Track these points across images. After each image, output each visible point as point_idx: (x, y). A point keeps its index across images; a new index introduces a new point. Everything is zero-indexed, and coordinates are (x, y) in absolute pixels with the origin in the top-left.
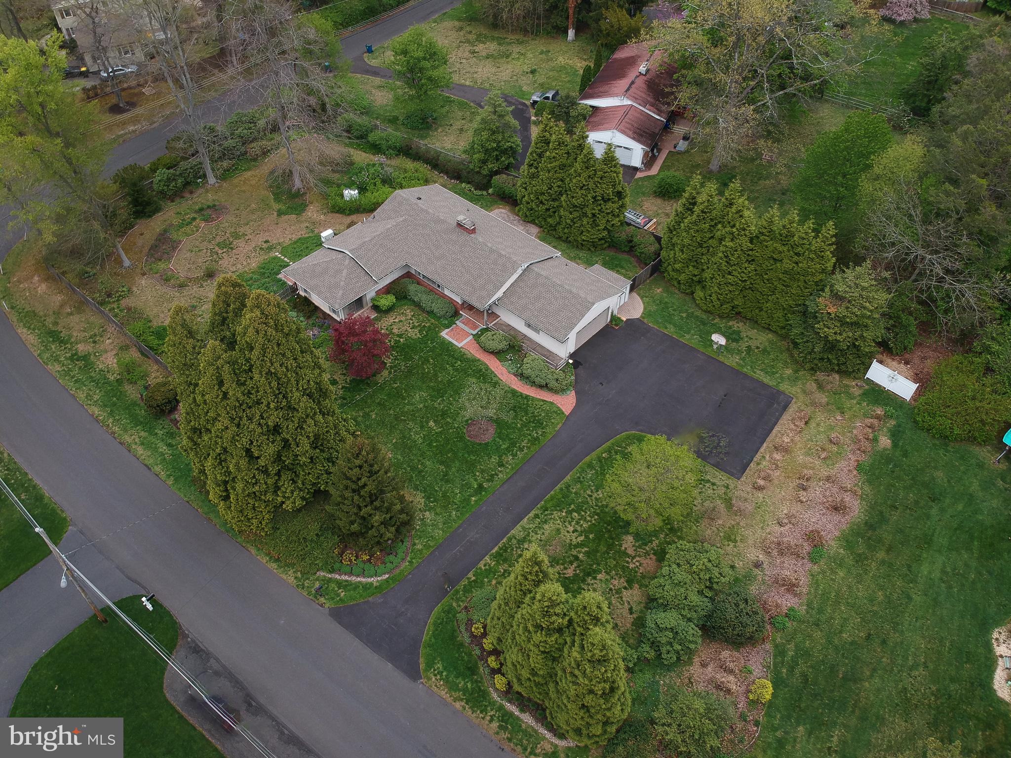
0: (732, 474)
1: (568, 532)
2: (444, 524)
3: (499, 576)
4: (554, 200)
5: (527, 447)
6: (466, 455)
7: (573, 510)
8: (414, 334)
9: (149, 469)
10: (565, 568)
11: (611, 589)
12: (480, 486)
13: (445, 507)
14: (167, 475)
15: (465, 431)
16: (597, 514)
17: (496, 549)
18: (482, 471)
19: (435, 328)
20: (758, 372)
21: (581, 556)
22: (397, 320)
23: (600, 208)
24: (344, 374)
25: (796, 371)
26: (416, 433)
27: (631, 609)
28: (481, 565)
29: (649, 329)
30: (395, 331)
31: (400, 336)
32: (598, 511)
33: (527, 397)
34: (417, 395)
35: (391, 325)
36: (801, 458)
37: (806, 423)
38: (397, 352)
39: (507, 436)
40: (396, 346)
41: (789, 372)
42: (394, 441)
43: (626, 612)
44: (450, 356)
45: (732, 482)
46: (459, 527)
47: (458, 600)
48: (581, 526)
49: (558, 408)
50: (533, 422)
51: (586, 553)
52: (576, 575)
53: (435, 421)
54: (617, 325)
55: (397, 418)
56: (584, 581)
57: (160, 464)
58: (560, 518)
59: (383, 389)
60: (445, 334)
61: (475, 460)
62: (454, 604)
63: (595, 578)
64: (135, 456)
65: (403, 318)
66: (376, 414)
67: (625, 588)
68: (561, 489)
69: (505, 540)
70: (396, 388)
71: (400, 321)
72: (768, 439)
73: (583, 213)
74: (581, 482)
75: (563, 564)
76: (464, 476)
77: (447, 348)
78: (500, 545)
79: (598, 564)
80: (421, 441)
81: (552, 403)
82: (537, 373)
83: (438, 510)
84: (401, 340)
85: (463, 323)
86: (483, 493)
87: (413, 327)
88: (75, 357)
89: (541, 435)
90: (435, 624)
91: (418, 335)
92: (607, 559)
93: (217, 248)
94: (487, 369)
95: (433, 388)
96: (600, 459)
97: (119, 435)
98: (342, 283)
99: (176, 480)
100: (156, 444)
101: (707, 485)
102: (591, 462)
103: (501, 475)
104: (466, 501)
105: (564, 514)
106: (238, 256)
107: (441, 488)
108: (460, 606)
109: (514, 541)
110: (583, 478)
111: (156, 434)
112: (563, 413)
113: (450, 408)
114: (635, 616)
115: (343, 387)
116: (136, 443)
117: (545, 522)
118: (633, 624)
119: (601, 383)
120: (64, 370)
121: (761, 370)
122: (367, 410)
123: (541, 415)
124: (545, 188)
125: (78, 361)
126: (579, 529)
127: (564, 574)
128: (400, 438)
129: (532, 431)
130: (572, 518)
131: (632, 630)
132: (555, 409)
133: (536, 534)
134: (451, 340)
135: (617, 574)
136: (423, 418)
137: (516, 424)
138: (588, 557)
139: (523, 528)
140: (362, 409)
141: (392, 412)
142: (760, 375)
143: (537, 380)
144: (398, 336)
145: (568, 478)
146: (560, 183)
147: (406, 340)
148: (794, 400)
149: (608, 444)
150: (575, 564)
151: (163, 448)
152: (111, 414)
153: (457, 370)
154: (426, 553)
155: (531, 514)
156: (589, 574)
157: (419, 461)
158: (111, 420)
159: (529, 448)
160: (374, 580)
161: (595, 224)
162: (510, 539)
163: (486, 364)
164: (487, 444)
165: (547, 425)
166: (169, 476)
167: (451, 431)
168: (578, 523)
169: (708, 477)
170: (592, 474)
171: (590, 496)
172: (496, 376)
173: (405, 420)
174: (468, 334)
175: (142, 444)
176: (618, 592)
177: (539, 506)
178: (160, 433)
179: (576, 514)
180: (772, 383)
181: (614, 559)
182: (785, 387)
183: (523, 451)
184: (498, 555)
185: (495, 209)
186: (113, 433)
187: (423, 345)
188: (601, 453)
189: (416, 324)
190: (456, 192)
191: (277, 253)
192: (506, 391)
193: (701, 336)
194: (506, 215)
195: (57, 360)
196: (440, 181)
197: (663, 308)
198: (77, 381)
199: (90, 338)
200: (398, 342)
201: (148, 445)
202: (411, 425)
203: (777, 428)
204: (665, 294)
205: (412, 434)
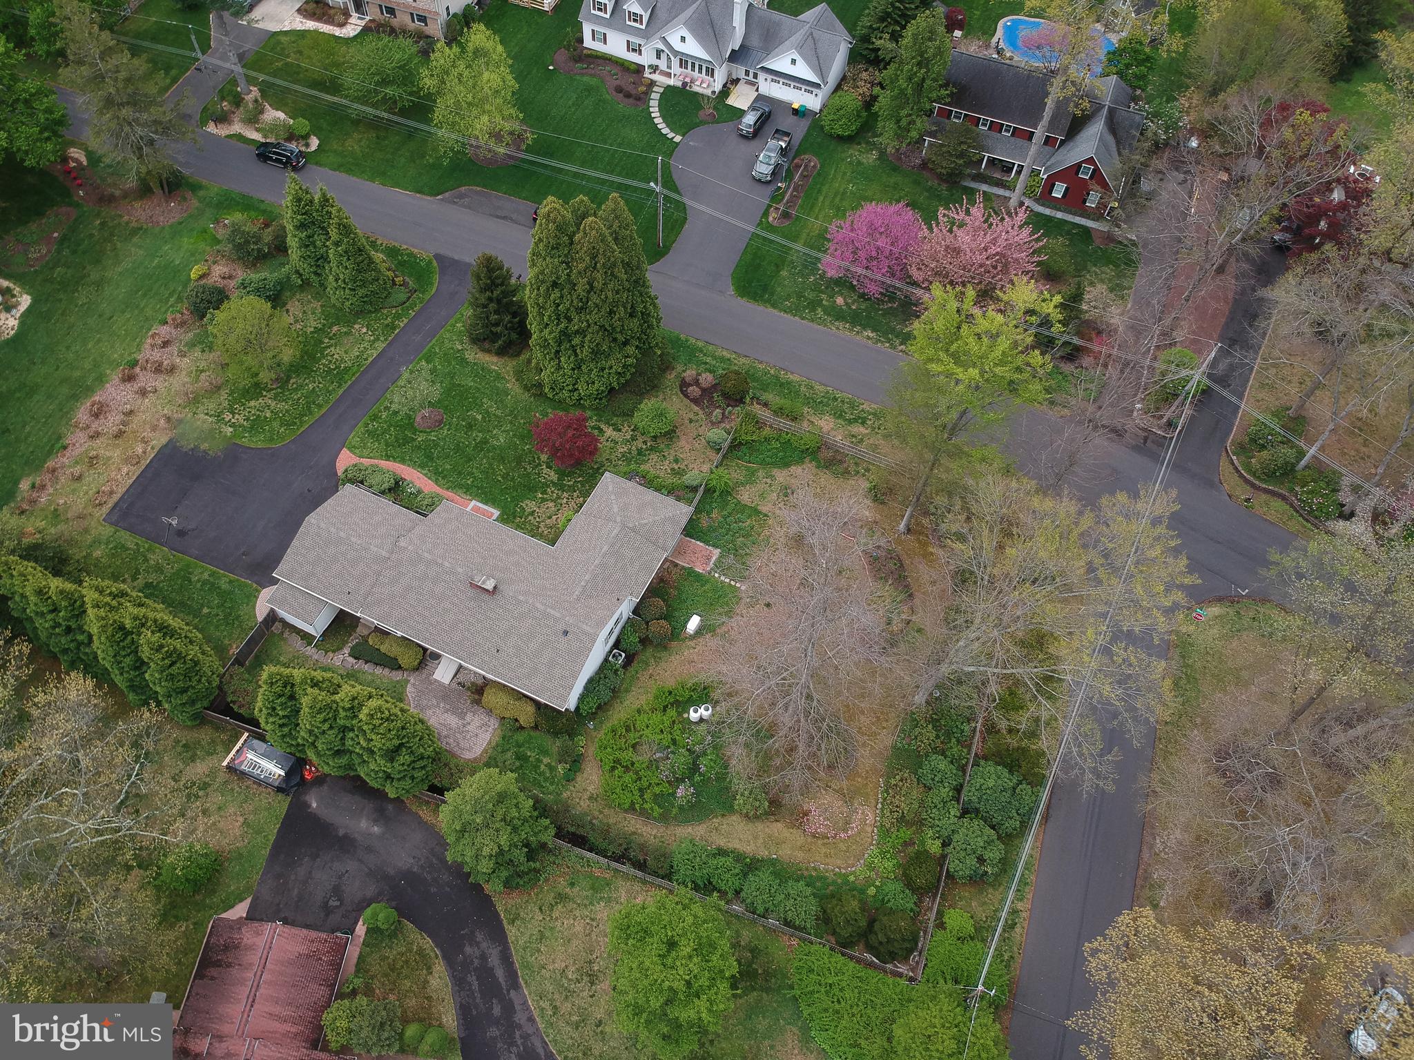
1: (338, 354)
2: (443, 342)
3: (391, 316)
7: (334, 370)
8: (529, 505)
9: (707, 342)
10: (339, 330)
13: (446, 354)
14: (689, 341)
15: (445, 417)
16: (313, 371)
17: (396, 332)
19: (509, 516)
20: (132, 546)
21: (327, 341)
22: (554, 517)
26: (490, 407)
28: (406, 321)
31: (543, 500)
32: (313, 373)
33: (388, 458)
34: (502, 441)
36: (116, 454)
37: (98, 493)
38: (540, 481)
40: (542, 489)
41: (97, 553)
42: (509, 397)
44: (481, 488)
46: (430, 341)
47: (419, 298)
48: (327, 360)
49: (354, 453)
50: (378, 435)
51: (322, 343)
52: (330, 328)
53: (476, 420)
56: (324, 325)
57: (701, 348)
58: (345, 362)
60: (495, 513)
62: (421, 295)
64: (727, 349)
65: (548, 521)
68: (346, 382)
69: (390, 339)
71: (550, 517)
72: (141, 470)
74: (329, 392)
75: (341, 333)
78: (393, 335)
81: (360, 456)
83: (451, 351)
84: (540, 496)
87: (533, 513)
88: (862, 421)
90: (432, 284)
91: (524, 505)
94: (436, 482)
96: (311, 413)
97: (754, 362)
99: (679, 339)
100: (718, 361)
102: (319, 410)
105: (343, 365)
107: (454, 368)
108: (417, 295)
109: (382, 339)
110: (326, 396)
112: (348, 449)
113: (466, 434)
116: (734, 359)
117: (358, 357)
119: (311, 490)
120: (858, 407)
121: (128, 549)
123: (372, 443)
125: (854, 418)
126: (329, 358)
127: (340, 327)
128: (504, 400)
129: (379, 426)
130: (335, 364)
132: (357, 451)
133: (365, 347)
134: (486, 507)
137: (395, 430)
138: (320, 340)
139: (376, 350)
142: (132, 542)
144: (546, 500)
145: (341, 392)
148: (102, 518)
149: (302, 429)
150: (331, 334)
151: (709, 359)
152: (777, 378)
155: (370, 359)
156: (320, 329)
157: (480, 384)
158: (772, 372)
159: (380, 411)
163: (439, 486)
165: (364, 435)
166: (687, 341)
167: (458, 414)
168: (331, 361)
169: (210, 420)
170: (318, 400)
171: (320, 383)
172: (425, 475)
173: (506, 416)
175: (729, 360)
177: (365, 366)
179: (332, 367)
180: (122, 534)
182: (108, 530)
183: (385, 408)
184: (394, 328)
185: (481, 755)
186: (761, 363)
187: (515, 494)
188: (309, 420)
189: (530, 518)
190: (552, 784)
191: (743, 588)
192: (411, 460)
193: (190, 581)
194: (462, 745)
195: (875, 414)
196: (584, 804)
197: (230, 614)
198: (835, 399)
199: (862, 439)
200: (544, 492)
201: (723, 360)
202: (499, 413)
203: (131, 481)
204: (226, 642)
205: (495, 406)
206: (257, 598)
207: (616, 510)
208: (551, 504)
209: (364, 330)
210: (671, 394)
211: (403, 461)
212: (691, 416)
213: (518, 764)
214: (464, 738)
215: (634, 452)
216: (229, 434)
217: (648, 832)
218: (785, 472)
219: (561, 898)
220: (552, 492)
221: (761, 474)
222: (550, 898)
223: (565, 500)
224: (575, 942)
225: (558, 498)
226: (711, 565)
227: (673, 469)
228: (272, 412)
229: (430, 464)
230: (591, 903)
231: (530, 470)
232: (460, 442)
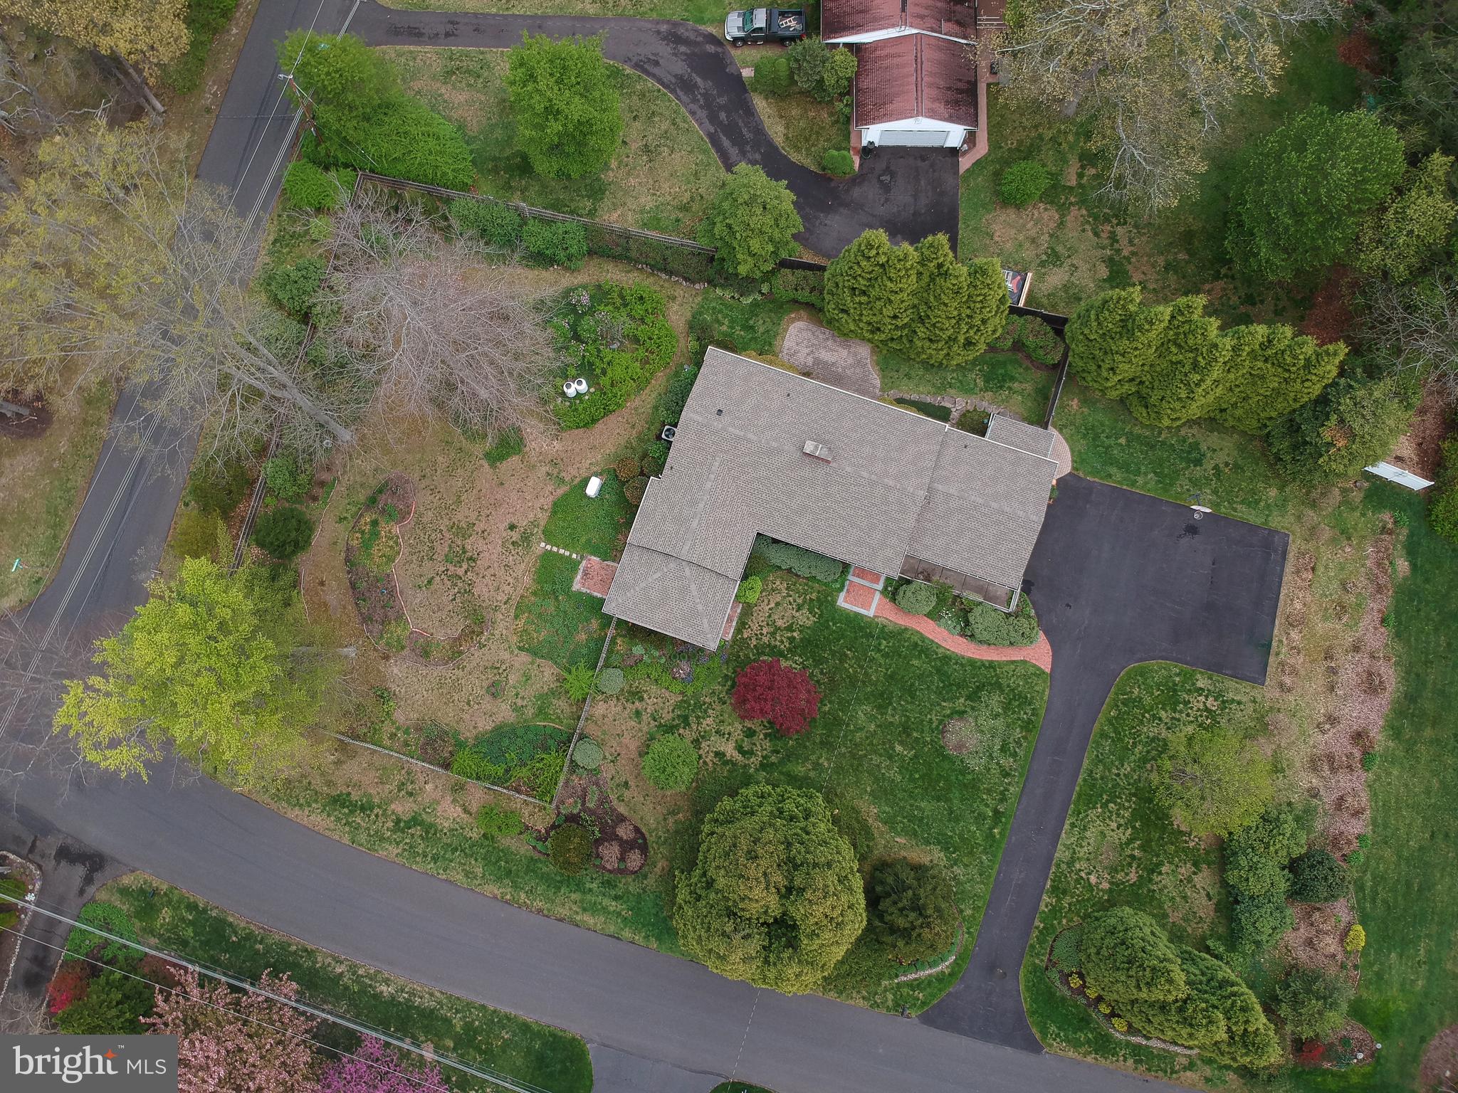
0: (1253, 680)
1: (1113, 830)
2: (981, 875)
3: (1066, 913)
6: (960, 777)
7: (1108, 801)
8: (805, 619)
9: (618, 938)
10: (1127, 874)
11: (1181, 881)
12: (996, 812)
13: (971, 853)
14: (644, 938)
15: (942, 742)
16: (1134, 795)
17: (1049, 883)
18: (989, 791)
19: (826, 597)
20: (1239, 507)
21: (1136, 853)
22: (772, 605)
25: (1281, 489)
26: (889, 768)
27: (1208, 895)
28: (1042, 907)
29: (1090, 487)
31: (790, 628)
32: (1133, 791)
33: (991, 665)
34: (860, 713)
35: (770, 616)
36: (1321, 627)
37: (1313, 569)
38: (800, 656)
40: (794, 647)
41: (1273, 492)
42: (868, 789)
43: (1204, 901)
44: (867, 637)
45: (1257, 693)
46: (999, 873)
47: (1038, 954)
48: (1123, 817)
49: (1034, 666)
50: (1014, 698)
51: (1142, 847)
52: (1141, 877)
53: (901, 743)
55: (853, 755)
56: (1150, 880)
57: (625, 927)
58: (1098, 817)
60: (842, 602)
61: (974, 779)
62: (1037, 961)
63: (1160, 873)
64: (589, 929)
65: (779, 599)
67: (1195, 873)
68: (1085, 780)
69: (1053, 869)
70: (829, 713)
71: (778, 604)
72: (1278, 613)
74: (1100, 761)
75: (1123, 870)
76: (971, 806)
77: (857, 625)
78: (1051, 876)
79: (1158, 856)
80: (899, 777)
81: (1024, 662)
83: (965, 860)
84: (795, 634)
85: (858, 576)
86: (1003, 820)
87: (799, 608)
88: (400, 825)
89: (1033, 715)
90: (1028, 989)
91: (812, 618)
92: (1163, 846)
93: (452, 568)
94: (923, 638)
95: (873, 695)
96: (1109, 721)
97: (549, 910)
98: (700, 607)
99: (659, 939)
100: (600, 904)
101: (1233, 706)
102: (1102, 730)
103: (1012, 789)
104: (990, 836)
105: (1100, 810)
106: (492, 571)
107: (953, 830)
108: (1042, 961)
109: (1064, 866)
110: (1102, 754)
111: (590, 890)
112: (1043, 672)
113: (908, 717)
114: (1215, 901)
115: (766, 735)
116: (577, 913)
117: (1085, 829)
118: (1216, 911)
119: (1068, 605)
120: (405, 850)
121: (1242, 502)
122: (813, 757)
123: (1019, 685)
125: (410, 828)
126: (1122, 821)
127: (1128, 881)
128: (874, 783)
129: (1019, 713)
130: (1110, 812)
131: (1218, 917)
132: (1032, 670)
133: (1082, 847)
134: (855, 609)
135: (1180, 861)
136: (884, 744)
138: (1145, 851)
139: (1065, 845)
140: (807, 759)
141: (843, 749)
142: (1242, 512)
144: (787, 629)
145: (1086, 763)
147: (801, 632)
148: (1291, 538)
149: (1111, 695)
150: (1134, 865)
151: (613, 905)
152: (515, 886)
153: (887, 655)
154: (980, 917)
155: (1067, 827)
156: (1153, 871)
157: (911, 805)
158: (523, 896)
159: (1025, 738)
160: (943, 967)
162: (1058, 866)
163: (918, 632)
165: (1032, 698)
166: (647, 937)
167: (926, 749)
168: (1118, 815)
169: (1231, 695)
170: (1110, 745)
171: (1118, 775)
172: (939, 646)
173: (865, 756)
174: (873, 592)
175: (585, 910)
176: (1190, 880)
177: (1070, 812)
178: (594, 886)
179: (1112, 805)
180: (1259, 521)
181: (1172, 844)
182: (1276, 522)
184: (1055, 889)
185: (788, 326)
186: (540, 911)
187: (826, 633)
188: (1108, 711)
189: (800, 601)
190: (714, 308)
191: (543, 544)
192: (962, 665)
193: (1155, 473)
194: (810, 334)
195: (382, 839)
196: (679, 292)
197: (1094, 439)
198: (435, 859)
199: (399, 791)
200: (792, 639)
201: (592, 909)
202: (876, 759)
203: (1283, 592)
204: (1086, 410)
205: (883, 771)
206: (1073, 461)
207: (693, 587)
208: (780, 623)
209: (1093, 879)
210: (657, 829)
211: (972, 662)
212: (627, 794)
213: (751, 322)
214: (809, 340)
215: (692, 719)
216: (1198, 676)
217: (614, 275)
218: (499, 719)
219: (685, 208)
220: (782, 642)
221: (530, 712)
222: (695, 207)
223: (765, 631)
224: (666, 174)
225: (773, 634)
226: (581, 567)
227: (641, 699)
228: (1160, 719)
229: (939, 664)
230: (657, 207)
231: (817, 671)
232: (911, 703)
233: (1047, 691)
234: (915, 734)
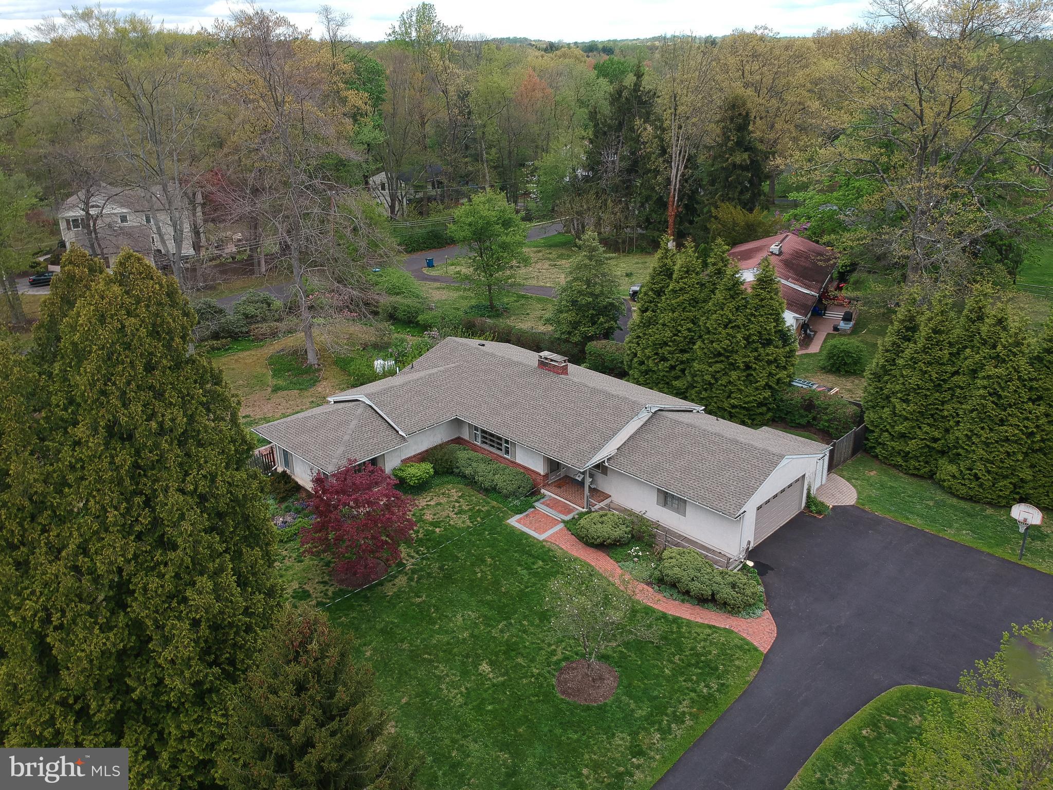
4: (683, 351)
5: (690, 714)
6: (558, 731)
8: (462, 522)
15: (554, 681)
18: (596, 767)
19: (498, 513)
22: (433, 503)
23: (756, 354)
24: (325, 583)
26: (453, 685)
29: (878, 521)
30: (428, 517)
31: (435, 524)
33: (676, 620)
34: (459, 616)
35: (422, 510)
38: (428, 548)
39: (645, 691)
40: (429, 540)
42: (404, 701)
44: (523, 552)
49: (743, 639)
50: (696, 665)
53: (491, 663)
54: (819, 513)
55: (414, 656)
59: (394, 607)
60: (514, 521)
61: (578, 740)
65: (444, 501)
66: (374, 649)
70: (418, 605)
73: (732, 364)
77: (519, 541)
80: (460, 700)
81: (729, 631)
82: (693, 573)
84: (437, 530)
85: (548, 505)
87: (460, 512)
89: (718, 690)
91: (468, 523)
94: (593, 573)
95: (490, 604)
98: (346, 437)
103: (639, 775)
112: (756, 649)
113: (522, 638)
115: (319, 604)
119: (818, 599)
123: (710, 653)
124: (668, 334)
128: (417, 695)
129: (697, 682)
132: (739, 643)
134: (525, 529)
136: (467, 656)
137: (661, 669)
141: (405, 646)
143: (695, 587)
144: (432, 524)
146: (691, 325)
147: (445, 529)
149: (869, 709)
153: (536, 574)
157: (454, 742)
159: (694, 717)
161: (749, 380)
163: (589, 566)
164: (602, 709)
165: (726, 672)
167: (525, 681)
173: (430, 661)
174: (555, 522)
183: (683, 722)
187: (475, 537)
189: (466, 508)
192: (633, 610)
197: (890, 493)
200: (430, 533)
204: (885, 478)
205: (443, 686)
206: (860, 500)
211: (649, 611)
220: (417, 532)
232: (538, 626)
233: (753, 673)
234: (520, 660)
